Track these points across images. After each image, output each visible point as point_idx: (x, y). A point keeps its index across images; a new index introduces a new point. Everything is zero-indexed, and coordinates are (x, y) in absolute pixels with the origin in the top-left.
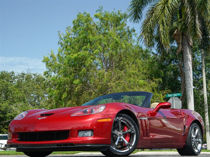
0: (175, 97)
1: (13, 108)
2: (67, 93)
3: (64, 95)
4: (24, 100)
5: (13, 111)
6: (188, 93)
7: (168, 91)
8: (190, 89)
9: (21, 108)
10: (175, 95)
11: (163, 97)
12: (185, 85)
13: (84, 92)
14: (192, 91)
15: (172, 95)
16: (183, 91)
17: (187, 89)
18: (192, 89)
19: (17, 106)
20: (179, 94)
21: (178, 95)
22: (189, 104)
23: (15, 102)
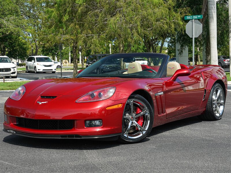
0: (195, 19)
1: (5, 22)
2: (69, 14)
3: (66, 18)
4: (17, 12)
5: (4, 26)
6: (210, 12)
7: (187, 9)
8: (213, 7)
9: (14, 23)
10: (195, 17)
11: (181, 16)
12: (207, 1)
13: (89, 13)
14: (215, 9)
15: (191, 18)
16: (205, 9)
17: (210, 6)
18: (215, 7)
19: (9, 20)
20: (200, 16)
21: (198, 17)
22: (211, 25)
23: (6, 15)
